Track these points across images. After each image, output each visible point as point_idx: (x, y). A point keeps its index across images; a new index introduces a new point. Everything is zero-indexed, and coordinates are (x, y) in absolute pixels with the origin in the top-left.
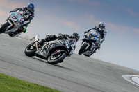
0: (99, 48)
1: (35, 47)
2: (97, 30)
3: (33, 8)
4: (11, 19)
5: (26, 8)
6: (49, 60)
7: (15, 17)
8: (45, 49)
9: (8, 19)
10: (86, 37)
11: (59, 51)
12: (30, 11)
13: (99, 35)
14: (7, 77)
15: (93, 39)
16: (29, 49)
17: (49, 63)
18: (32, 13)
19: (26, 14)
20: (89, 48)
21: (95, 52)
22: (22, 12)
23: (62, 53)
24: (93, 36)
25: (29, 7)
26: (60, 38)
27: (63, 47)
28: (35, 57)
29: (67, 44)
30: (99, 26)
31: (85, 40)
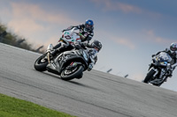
0: (170, 76)
1: (46, 60)
2: (168, 53)
3: (91, 26)
4: (64, 39)
5: (83, 26)
6: (62, 75)
7: (69, 37)
8: (59, 61)
9: (61, 39)
10: (154, 61)
11: (74, 64)
12: (88, 29)
13: (171, 59)
14: (43, 108)
15: (162, 64)
16: (39, 62)
17: (63, 79)
18: (91, 32)
19: (83, 33)
20: (158, 76)
21: (165, 80)
22: (78, 31)
23: (78, 66)
24: (162, 60)
25: (87, 24)
26: (77, 48)
27: (80, 59)
28: (47, 72)
29: (85, 55)
30: (171, 47)
31: (152, 65)
